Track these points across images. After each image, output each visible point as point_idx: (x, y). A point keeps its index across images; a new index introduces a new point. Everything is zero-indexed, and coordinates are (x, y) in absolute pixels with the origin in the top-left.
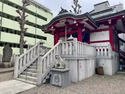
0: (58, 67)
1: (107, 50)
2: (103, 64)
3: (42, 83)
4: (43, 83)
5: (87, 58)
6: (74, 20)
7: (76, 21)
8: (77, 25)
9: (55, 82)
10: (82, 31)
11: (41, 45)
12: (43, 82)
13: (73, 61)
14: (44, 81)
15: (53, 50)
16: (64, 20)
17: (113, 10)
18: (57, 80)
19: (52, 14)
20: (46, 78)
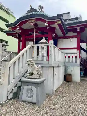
0: (31, 77)
1: (76, 57)
2: (72, 71)
3: (7, 99)
4: (9, 100)
5: (59, 65)
6: (45, 22)
7: (47, 23)
8: (48, 28)
9: (28, 97)
10: (52, 35)
11: (4, 48)
12: (9, 98)
13: (48, 69)
14: (11, 96)
15: (23, 54)
16: (33, 21)
17: (79, 19)
18: (29, 95)
19: (14, 17)
20: (13, 92)
